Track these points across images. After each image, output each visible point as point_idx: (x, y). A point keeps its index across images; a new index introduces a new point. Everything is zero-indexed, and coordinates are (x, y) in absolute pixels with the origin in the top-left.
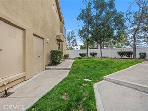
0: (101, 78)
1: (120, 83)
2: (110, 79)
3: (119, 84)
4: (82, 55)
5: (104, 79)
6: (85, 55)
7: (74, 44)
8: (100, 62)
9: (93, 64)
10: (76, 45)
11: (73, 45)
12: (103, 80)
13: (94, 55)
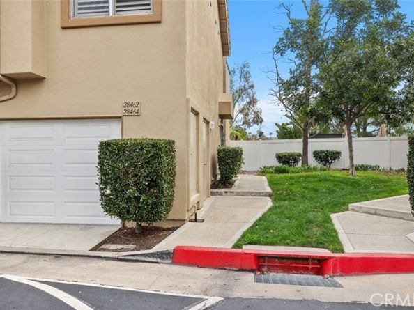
0: (343, 207)
1: (378, 212)
2: (361, 208)
3: (376, 214)
4: (286, 159)
5: (350, 208)
6: (296, 161)
7: (251, 116)
8: (345, 182)
9: (327, 184)
10: (258, 120)
11: (246, 122)
12: (347, 210)
13: (327, 158)
